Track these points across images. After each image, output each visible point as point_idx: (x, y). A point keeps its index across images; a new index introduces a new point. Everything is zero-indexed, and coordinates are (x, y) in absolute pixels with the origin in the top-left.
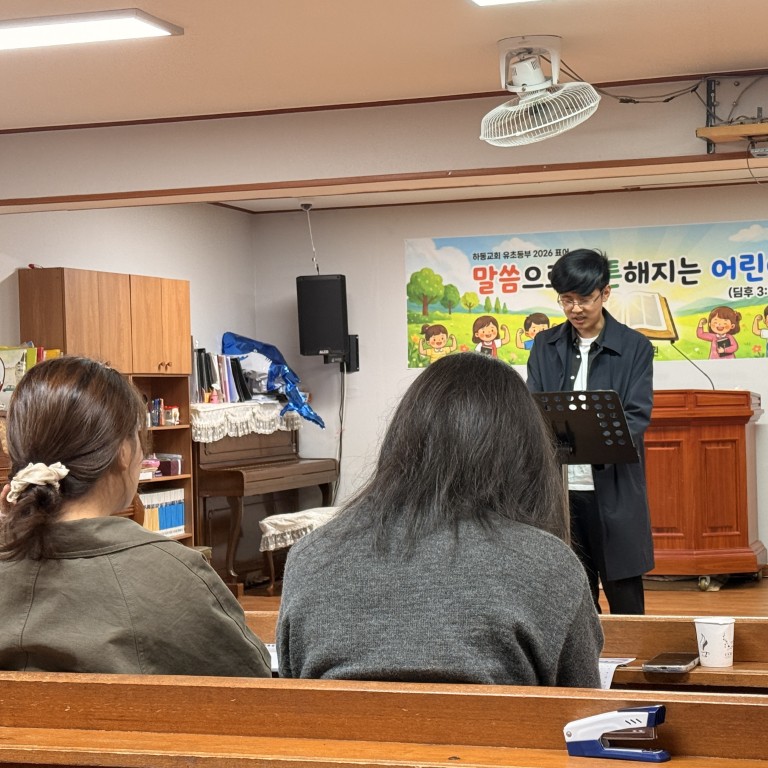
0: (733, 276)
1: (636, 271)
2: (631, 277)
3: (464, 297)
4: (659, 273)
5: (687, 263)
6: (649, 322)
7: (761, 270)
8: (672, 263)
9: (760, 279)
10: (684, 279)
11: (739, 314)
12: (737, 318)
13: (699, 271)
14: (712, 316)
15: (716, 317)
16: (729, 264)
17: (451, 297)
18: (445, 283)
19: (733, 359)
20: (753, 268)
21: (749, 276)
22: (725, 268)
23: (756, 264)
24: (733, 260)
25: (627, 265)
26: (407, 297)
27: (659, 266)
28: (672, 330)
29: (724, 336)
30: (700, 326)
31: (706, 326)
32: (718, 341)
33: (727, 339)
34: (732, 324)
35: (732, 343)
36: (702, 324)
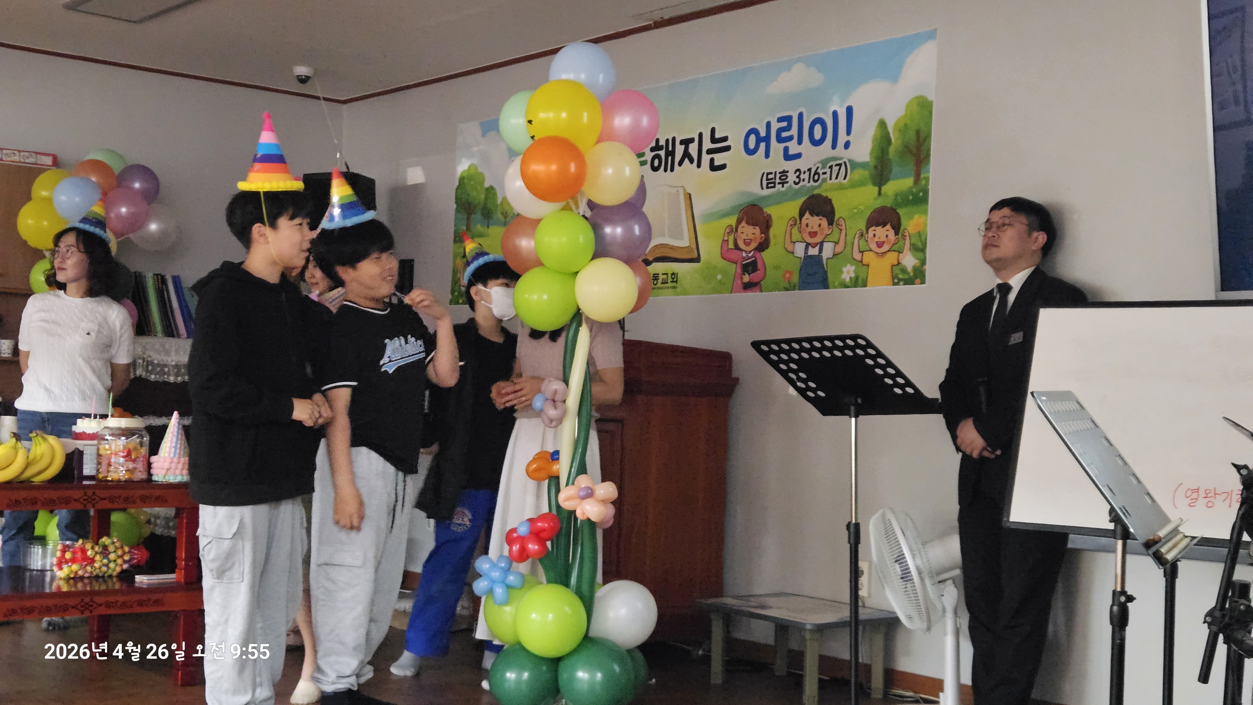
0: (767, 156)
1: (662, 153)
2: (656, 163)
3: (502, 203)
4: (687, 155)
5: (718, 135)
6: (671, 236)
7: (800, 142)
8: (701, 135)
9: (798, 156)
10: (712, 160)
11: (769, 216)
12: (765, 224)
13: (728, 148)
14: (739, 222)
15: (743, 224)
16: (763, 134)
17: (490, 206)
18: (487, 185)
19: (758, 294)
20: (790, 138)
21: (786, 149)
22: (759, 140)
23: (794, 131)
24: (768, 125)
25: (653, 144)
26: (455, 206)
27: (686, 142)
28: (694, 246)
29: (750, 255)
30: (726, 239)
31: (731, 239)
32: (744, 263)
33: (754, 259)
34: (761, 234)
35: (760, 266)
36: (728, 236)
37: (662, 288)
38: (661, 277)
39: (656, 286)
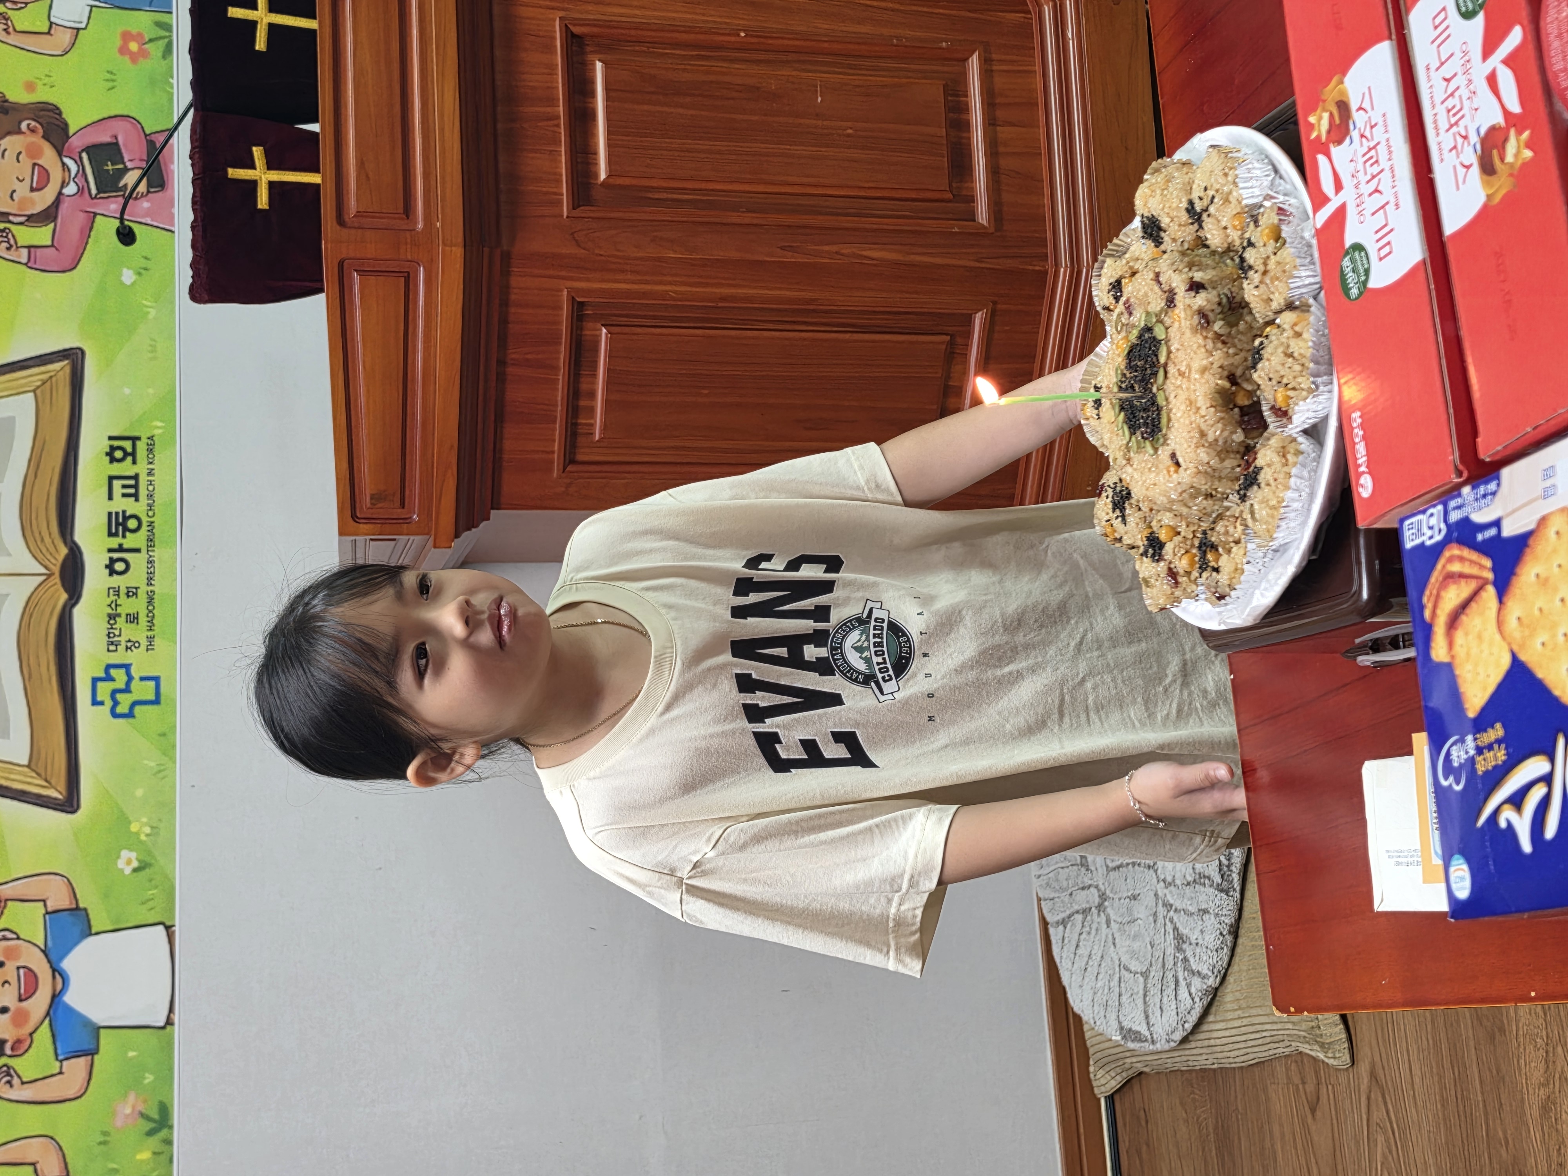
28: (36, 375)
29: (73, 167)
30: (24, 254)
31: (26, 235)
32: (94, 191)
33: (84, 156)
34: (19, 132)
35: (107, 139)
36: (18, 247)
37: (150, 496)
38: (121, 504)
39: (145, 519)
